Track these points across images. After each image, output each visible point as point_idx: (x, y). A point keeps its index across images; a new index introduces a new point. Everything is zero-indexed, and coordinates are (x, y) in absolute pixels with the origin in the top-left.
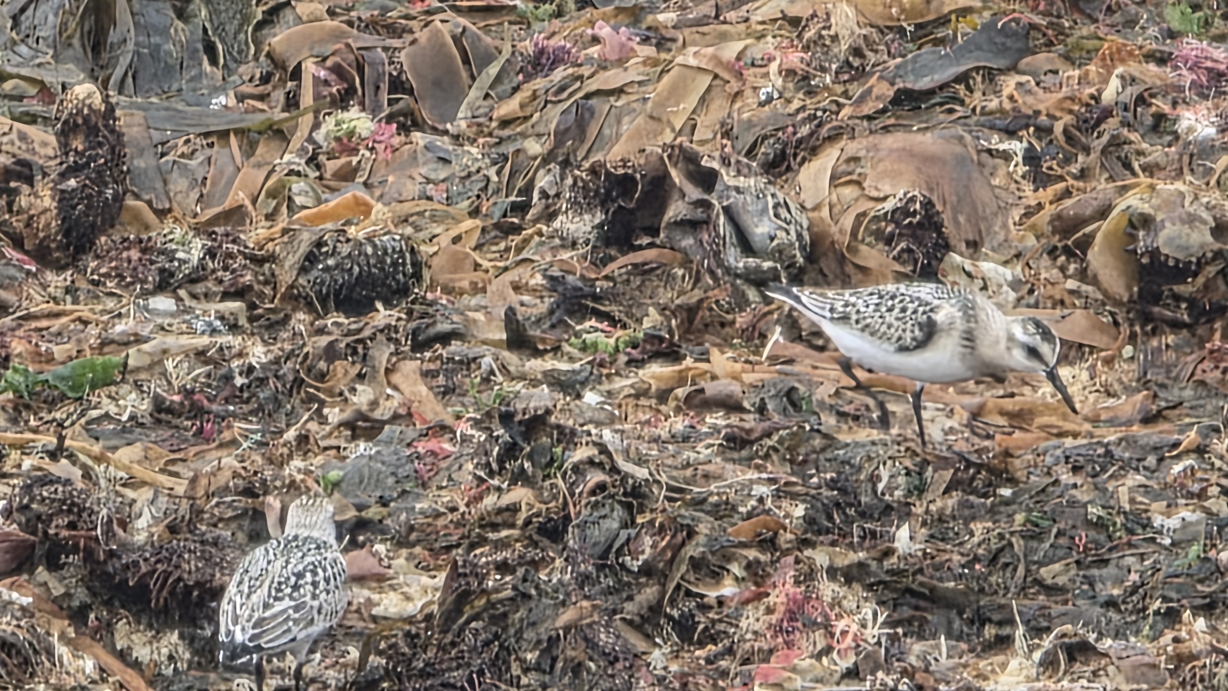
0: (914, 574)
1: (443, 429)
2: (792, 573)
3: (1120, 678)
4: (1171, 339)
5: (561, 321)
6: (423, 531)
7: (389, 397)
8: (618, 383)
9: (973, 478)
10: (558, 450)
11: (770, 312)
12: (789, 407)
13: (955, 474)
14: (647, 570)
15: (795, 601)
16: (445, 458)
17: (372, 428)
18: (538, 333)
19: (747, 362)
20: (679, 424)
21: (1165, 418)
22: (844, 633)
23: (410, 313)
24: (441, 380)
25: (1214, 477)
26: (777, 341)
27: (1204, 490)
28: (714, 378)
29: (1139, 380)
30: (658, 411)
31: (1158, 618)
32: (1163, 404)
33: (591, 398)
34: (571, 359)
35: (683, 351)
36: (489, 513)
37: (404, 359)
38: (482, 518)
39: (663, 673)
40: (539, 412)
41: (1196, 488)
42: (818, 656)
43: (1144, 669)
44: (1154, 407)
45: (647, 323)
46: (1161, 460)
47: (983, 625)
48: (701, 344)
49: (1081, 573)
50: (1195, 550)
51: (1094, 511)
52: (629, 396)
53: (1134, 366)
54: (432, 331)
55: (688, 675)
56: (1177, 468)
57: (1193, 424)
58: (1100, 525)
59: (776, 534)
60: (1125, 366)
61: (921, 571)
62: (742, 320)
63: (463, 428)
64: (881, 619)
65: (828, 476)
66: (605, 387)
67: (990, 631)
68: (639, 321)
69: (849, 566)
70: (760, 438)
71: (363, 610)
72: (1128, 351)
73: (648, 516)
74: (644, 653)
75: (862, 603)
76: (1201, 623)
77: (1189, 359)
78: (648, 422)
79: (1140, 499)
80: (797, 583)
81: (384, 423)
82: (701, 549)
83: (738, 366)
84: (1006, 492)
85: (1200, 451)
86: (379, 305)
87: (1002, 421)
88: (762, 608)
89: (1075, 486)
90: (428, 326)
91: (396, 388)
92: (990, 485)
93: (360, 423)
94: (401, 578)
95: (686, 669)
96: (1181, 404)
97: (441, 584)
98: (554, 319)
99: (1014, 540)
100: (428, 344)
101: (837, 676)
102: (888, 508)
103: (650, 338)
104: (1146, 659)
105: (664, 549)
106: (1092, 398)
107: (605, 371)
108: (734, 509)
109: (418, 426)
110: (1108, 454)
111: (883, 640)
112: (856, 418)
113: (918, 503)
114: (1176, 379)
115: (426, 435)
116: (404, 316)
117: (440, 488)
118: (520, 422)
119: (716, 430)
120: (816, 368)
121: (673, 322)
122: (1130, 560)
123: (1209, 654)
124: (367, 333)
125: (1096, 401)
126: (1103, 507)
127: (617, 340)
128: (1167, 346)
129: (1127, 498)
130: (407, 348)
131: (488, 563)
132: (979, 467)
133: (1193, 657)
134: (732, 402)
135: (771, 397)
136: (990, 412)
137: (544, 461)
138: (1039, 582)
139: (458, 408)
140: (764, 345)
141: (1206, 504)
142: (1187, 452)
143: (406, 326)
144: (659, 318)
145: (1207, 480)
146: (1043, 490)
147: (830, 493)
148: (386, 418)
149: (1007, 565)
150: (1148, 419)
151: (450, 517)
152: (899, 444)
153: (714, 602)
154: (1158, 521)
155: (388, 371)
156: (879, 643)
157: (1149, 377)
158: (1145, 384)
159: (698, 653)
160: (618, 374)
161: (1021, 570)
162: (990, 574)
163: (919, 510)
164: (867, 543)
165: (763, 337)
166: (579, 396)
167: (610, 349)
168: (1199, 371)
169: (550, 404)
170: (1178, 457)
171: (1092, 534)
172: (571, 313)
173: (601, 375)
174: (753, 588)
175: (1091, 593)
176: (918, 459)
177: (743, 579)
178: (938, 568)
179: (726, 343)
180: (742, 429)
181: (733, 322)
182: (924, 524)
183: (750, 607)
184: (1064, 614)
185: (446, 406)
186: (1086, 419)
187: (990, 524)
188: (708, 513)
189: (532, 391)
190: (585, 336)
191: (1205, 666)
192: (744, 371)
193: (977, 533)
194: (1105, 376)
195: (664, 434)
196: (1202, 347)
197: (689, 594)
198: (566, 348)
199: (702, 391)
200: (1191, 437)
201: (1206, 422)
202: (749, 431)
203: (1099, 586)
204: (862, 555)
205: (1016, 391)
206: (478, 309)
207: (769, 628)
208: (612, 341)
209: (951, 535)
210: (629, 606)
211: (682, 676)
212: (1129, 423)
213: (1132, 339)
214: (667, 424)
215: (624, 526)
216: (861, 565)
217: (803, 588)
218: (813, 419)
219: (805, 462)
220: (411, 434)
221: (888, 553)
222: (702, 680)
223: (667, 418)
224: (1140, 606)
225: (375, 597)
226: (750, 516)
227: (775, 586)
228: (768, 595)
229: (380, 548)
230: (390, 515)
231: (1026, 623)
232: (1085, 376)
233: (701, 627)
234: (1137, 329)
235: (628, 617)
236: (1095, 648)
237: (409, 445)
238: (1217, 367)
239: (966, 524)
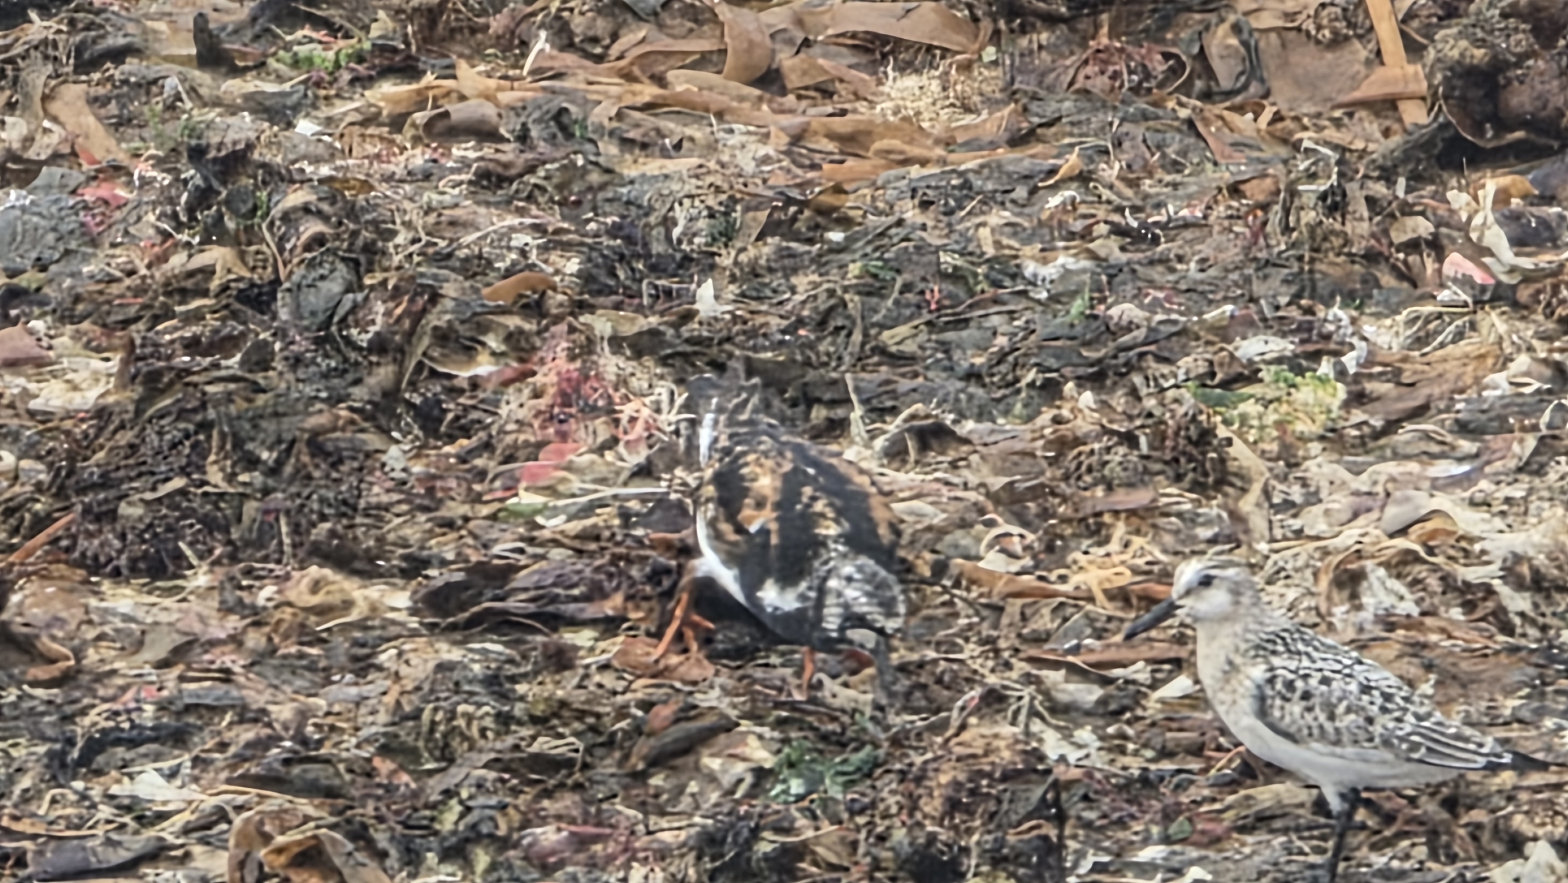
0: (720, 343)
1: (117, 170)
2: (565, 345)
3: (985, 470)
4: (1044, 37)
5: (267, 30)
6: (93, 301)
7: (46, 131)
8: (340, 108)
9: (794, 219)
10: (263, 195)
11: (534, 14)
12: (560, 135)
13: (770, 215)
14: (380, 346)
15: (569, 380)
16: (119, 207)
17: (26, 171)
18: (236, 46)
19: (505, 77)
20: (418, 158)
21: (1041, 140)
22: (633, 420)
23: (72, 23)
24: (113, 108)
25: (1101, 212)
26: (542, 51)
27: (1089, 229)
28: (463, 98)
29: (1002, 90)
30: (392, 142)
31: (1033, 393)
32: (1036, 120)
33: (305, 127)
34: (280, 79)
35: (421, 66)
36: (175, 276)
37: (65, 82)
38: (167, 284)
39: (403, 475)
40: (239, 147)
41: (1078, 226)
42: (600, 450)
43: (1016, 458)
44: (1025, 125)
45: (375, 31)
46: (1034, 191)
47: (809, 407)
48: (447, 56)
49: (934, 337)
50: (1078, 306)
51: (947, 260)
52: (352, 124)
53: (998, 72)
54: (103, 45)
55: (434, 477)
56: (1054, 201)
57: (1072, 146)
58: (956, 276)
59: (543, 294)
60: (986, 73)
61: (729, 339)
62: (497, 23)
63: (142, 169)
64: (679, 401)
65: (609, 220)
66: (325, 111)
67: (818, 414)
68: (366, 29)
69: (640, 334)
70: (521, 175)
71: (18, 404)
72: (990, 53)
73: (379, 276)
74: (378, 451)
75: (655, 381)
76: (1087, 398)
77: (1068, 62)
78: (378, 156)
79: (1005, 241)
80: (572, 358)
81: (41, 164)
82: (448, 317)
83: (492, 83)
84: (836, 236)
85: (1083, 178)
86: (33, 15)
87: (830, 146)
88: (527, 392)
89: (924, 227)
90: (94, 41)
91: (55, 119)
92: (817, 227)
93: (10, 165)
94: (65, 360)
95: (433, 470)
96: (1059, 119)
97: (115, 370)
98: (257, 28)
99: (847, 297)
100: (95, 63)
101: (625, 475)
102: (687, 259)
103: (381, 49)
104: (1018, 446)
105: (399, 320)
106: (944, 114)
107: (322, 93)
108: (489, 263)
109: (86, 167)
110: (967, 185)
111: (683, 426)
112: (644, 146)
113: (723, 252)
114: (1051, 89)
115: (95, 178)
116: (64, 28)
117: (114, 245)
118: (215, 160)
119: (465, 164)
120: (591, 83)
121: (410, 29)
122: (995, 320)
123: (1098, 438)
124: (18, 50)
125: (950, 120)
126: (962, 254)
127: (337, 54)
128: (1040, 47)
129: (990, 241)
130: (69, 69)
131: (172, 342)
132: (803, 204)
133: (1078, 441)
134: (486, 128)
135: (536, 121)
136: (816, 133)
137: (244, 209)
138: (881, 351)
139: (137, 144)
140: (524, 55)
141: (1091, 246)
142: (1069, 179)
143: (67, 42)
144: (390, 25)
145: (1093, 216)
146: (882, 234)
147: (612, 243)
148: (43, 157)
149: (838, 329)
150: (1017, 140)
151: (128, 282)
152: (697, 177)
153: (465, 385)
154: (1030, 268)
155: (46, 98)
156: (677, 432)
157: (1016, 86)
158: (1012, 95)
159: (448, 449)
160: (338, 96)
161: (857, 337)
162: (819, 339)
163: (726, 260)
164: (659, 307)
165: (525, 45)
166: (290, 125)
167: (330, 65)
168: (1081, 77)
169: (253, 135)
170: (1055, 188)
171: (948, 287)
172: (278, 20)
173: (316, 97)
174: (515, 364)
175: (946, 363)
176: (723, 197)
177: (503, 354)
178: (752, 334)
179: (476, 54)
180: (497, 162)
181: (487, 27)
182: (733, 279)
183: (511, 390)
184: (914, 390)
185: (119, 141)
186: (937, 142)
187: (815, 278)
188: (453, 270)
189: (230, 120)
190: (296, 48)
191: (1092, 452)
192: (500, 89)
193: (800, 289)
194: (961, 86)
195: (400, 172)
196: (1084, 46)
197: (434, 374)
198: (272, 63)
199: (446, 115)
200: (1072, 162)
201: (1092, 141)
202: (507, 166)
203: (957, 355)
204: (654, 320)
205: (847, 106)
206: (162, 16)
207: (536, 416)
208: (331, 55)
209: (768, 293)
210: (357, 392)
211: (429, 479)
212: (993, 145)
213: (996, 37)
214: (402, 158)
215: (348, 290)
216: (654, 333)
217: (578, 364)
218: (589, 147)
219: (578, 203)
220: (76, 177)
221: (688, 316)
222: (452, 483)
223: (403, 149)
224: (1010, 377)
225: (33, 387)
226: (508, 273)
227: (542, 361)
228: (534, 374)
229: (38, 325)
230: (50, 281)
231: (864, 402)
232: (935, 86)
233: (450, 416)
234: (1002, 24)
235: (357, 405)
236: (953, 433)
237: (74, 192)
238: (1102, 73)
239: (787, 277)
